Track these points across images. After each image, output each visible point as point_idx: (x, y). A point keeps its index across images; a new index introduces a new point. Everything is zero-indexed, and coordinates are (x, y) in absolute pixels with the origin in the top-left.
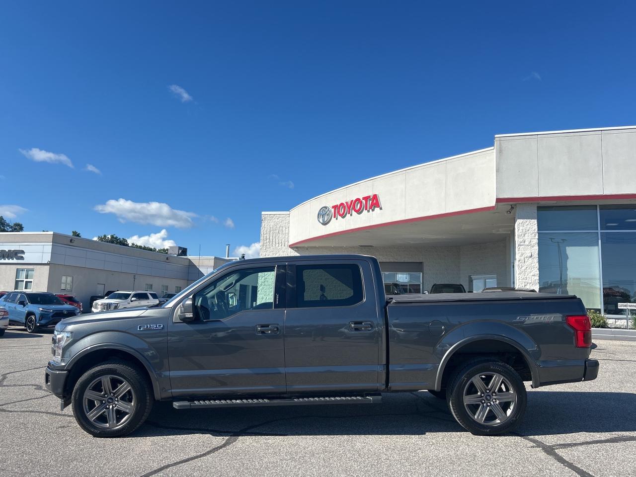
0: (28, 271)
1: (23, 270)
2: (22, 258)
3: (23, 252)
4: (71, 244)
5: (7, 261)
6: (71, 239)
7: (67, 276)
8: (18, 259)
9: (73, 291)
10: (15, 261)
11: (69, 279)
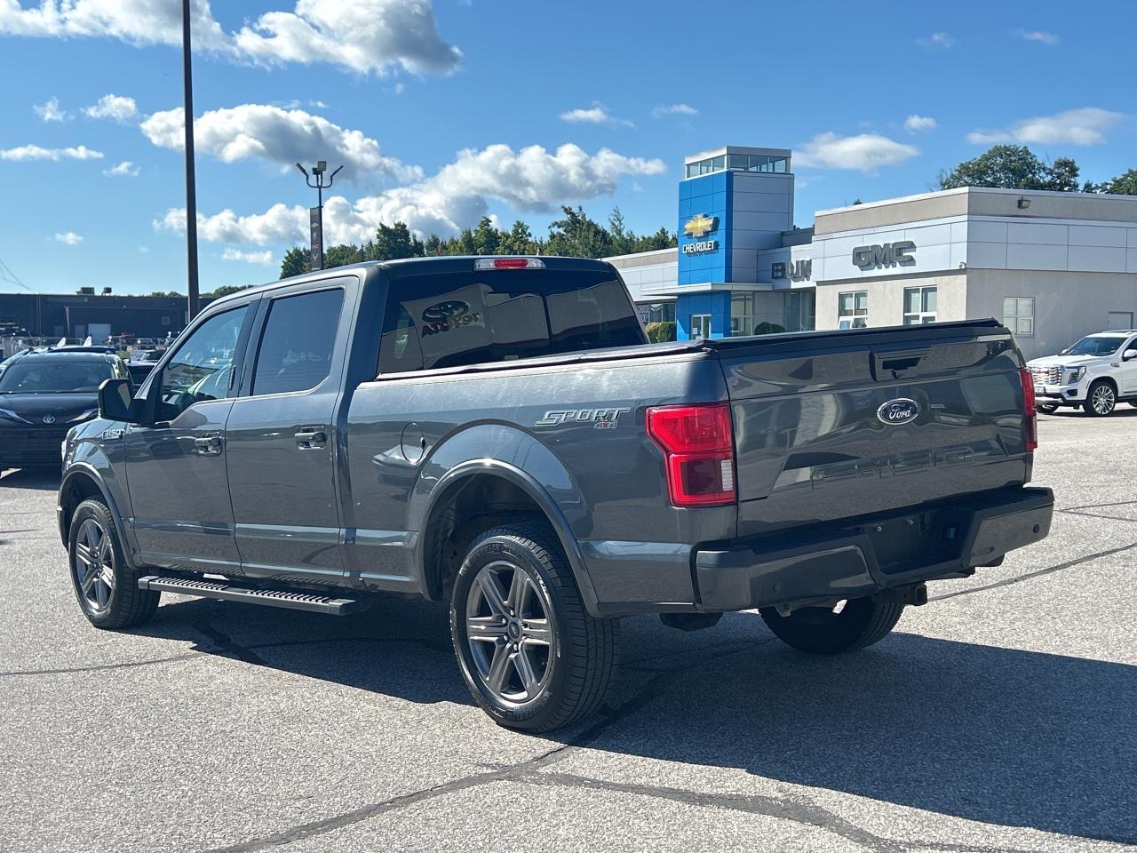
0: (926, 290)
1: (917, 290)
2: (911, 261)
3: (911, 246)
4: (1021, 212)
5: (884, 271)
6: (1018, 198)
7: (1017, 296)
8: (904, 263)
9: (1038, 334)
10: (898, 270)
11: (1024, 304)
